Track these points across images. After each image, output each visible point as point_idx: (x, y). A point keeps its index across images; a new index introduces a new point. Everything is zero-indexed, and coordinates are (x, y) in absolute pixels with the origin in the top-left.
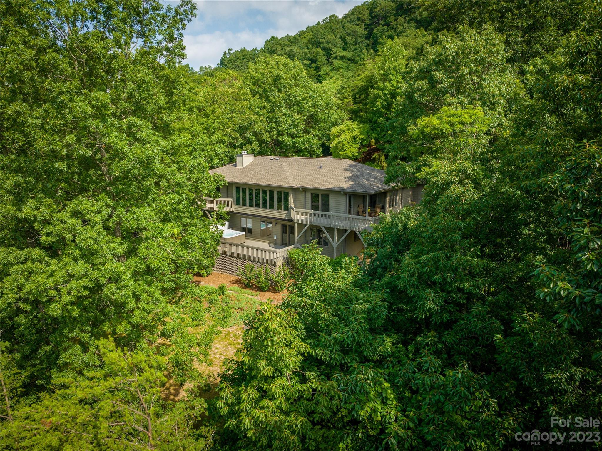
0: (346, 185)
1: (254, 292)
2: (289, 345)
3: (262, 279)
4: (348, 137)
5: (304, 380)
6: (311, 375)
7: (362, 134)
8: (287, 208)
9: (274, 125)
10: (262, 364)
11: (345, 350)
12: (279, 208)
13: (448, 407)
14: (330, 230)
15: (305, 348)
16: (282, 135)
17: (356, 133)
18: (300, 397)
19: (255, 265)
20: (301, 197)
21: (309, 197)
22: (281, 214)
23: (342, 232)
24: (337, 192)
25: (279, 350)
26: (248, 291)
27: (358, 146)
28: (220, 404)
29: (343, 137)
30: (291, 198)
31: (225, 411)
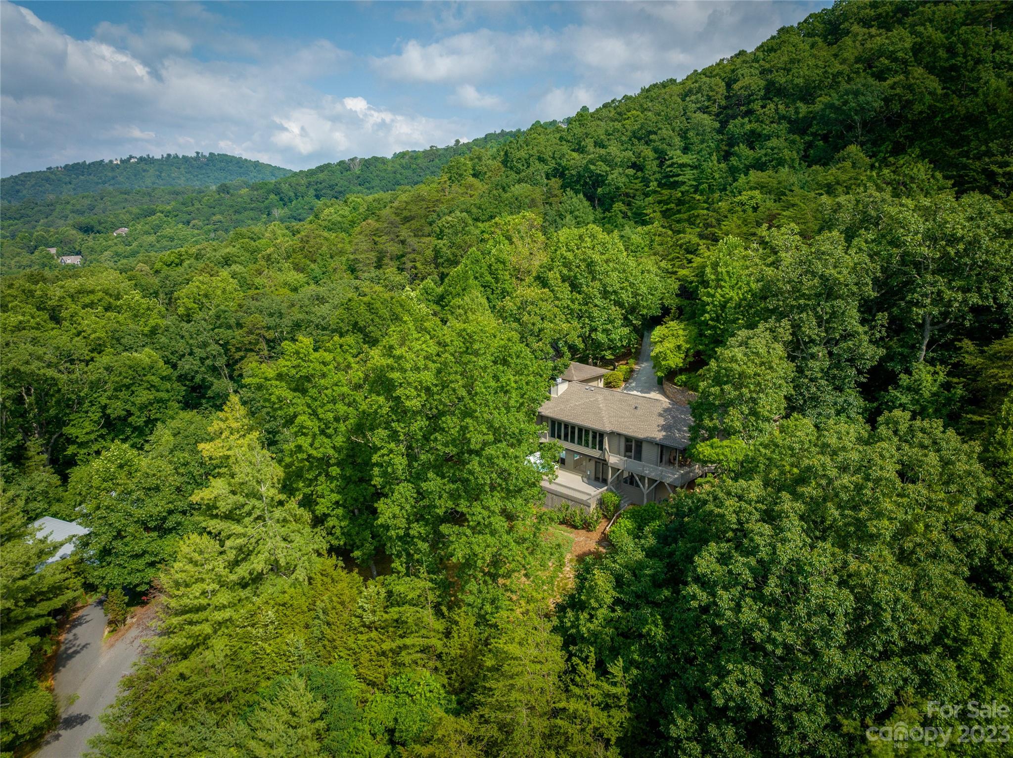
0: (659, 435)
1: (569, 529)
2: (607, 592)
3: (577, 519)
4: (671, 346)
5: (614, 611)
6: (618, 608)
7: (687, 342)
8: (601, 448)
9: (587, 321)
10: (592, 601)
11: (638, 597)
12: (594, 447)
13: (686, 630)
14: (642, 478)
15: (615, 594)
16: (596, 330)
17: (681, 341)
18: (612, 620)
19: (570, 503)
20: (615, 440)
21: (623, 441)
22: (596, 453)
23: (652, 481)
24: (651, 442)
25: (602, 595)
26: (563, 527)
27: (683, 356)
28: (566, 620)
29: (666, 344)
30: (606, 440)
31: (569, 624)
